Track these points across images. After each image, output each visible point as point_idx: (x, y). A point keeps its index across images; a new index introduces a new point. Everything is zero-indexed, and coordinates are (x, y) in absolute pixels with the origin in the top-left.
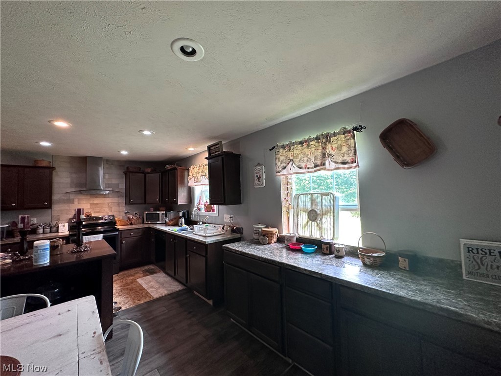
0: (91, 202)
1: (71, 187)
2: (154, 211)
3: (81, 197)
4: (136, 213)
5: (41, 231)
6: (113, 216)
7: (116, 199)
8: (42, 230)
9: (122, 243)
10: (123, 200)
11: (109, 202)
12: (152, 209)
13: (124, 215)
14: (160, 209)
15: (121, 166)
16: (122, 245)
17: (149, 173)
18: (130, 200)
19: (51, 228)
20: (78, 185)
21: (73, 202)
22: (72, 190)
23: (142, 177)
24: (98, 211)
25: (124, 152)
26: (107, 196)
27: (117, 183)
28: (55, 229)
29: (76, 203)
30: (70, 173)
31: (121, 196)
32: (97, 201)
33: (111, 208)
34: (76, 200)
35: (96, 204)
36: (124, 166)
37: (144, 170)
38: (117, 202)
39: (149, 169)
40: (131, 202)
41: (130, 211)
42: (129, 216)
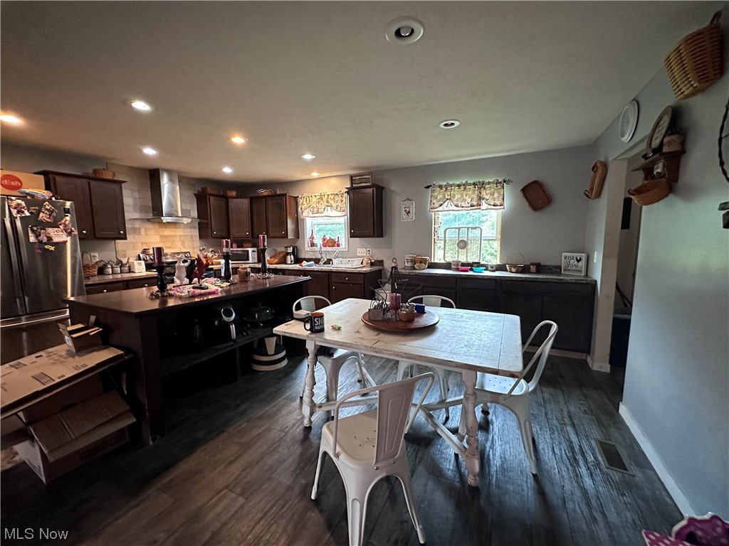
0: (161, 234)
1: (135, 211)
2: (238, 247)
3: (149, 226)
6: (189, 252)
7: (189, 230)
8: (110, 270)
10: (196, 232)
11: (181, 234)
12: (234, 245)
15: (191, 185)
17: (234, 198)
18: (212, 232)
19: (121, 267)
20: (143, 209)
21: (140, 233)
22: (137, 215)
23: (223, 203)
24: (170, 245)
25: (227, 170)
26: (178, 226)
27: (188, 208)
28: (126, 269)
29: (143, 233)
30: (131, 190)
31: (194, 228)
32: (167, 232)
33: (184, 242)
34: (143, 230)
35: (166, 237)
36: (194, 185)
37: (226, 193)
38: (190, 234)
39: (232, 192)
40: (213, 236)
41: (205, 247)
42: (206, 253)
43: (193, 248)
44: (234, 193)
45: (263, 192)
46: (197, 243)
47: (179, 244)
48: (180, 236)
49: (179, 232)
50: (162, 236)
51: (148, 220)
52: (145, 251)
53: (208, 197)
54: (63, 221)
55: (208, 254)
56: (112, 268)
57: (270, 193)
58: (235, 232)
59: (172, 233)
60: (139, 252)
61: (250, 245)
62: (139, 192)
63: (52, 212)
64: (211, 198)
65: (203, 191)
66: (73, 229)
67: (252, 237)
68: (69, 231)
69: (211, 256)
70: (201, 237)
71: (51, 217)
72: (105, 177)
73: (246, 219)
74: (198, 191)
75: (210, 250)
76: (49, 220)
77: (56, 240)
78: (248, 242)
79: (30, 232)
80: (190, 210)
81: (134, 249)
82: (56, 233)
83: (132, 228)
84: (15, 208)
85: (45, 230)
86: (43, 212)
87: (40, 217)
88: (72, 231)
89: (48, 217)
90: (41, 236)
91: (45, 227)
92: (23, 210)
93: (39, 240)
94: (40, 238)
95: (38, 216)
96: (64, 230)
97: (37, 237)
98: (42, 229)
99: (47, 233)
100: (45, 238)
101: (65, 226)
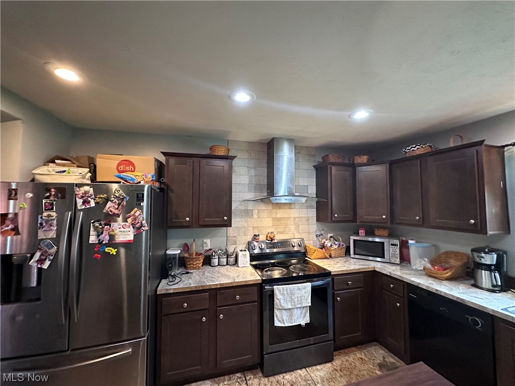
0: (274, 216)
1: (250, 191)
2: (367, 235)
3: (262, 207)
4: (331, 237)
6: (303, 239)
7: (305, 210)
8: (217, 260)
10: (313, 213)
11: (296, 215)
12: (362, 232)
13: (315, 238)
15: (310, 155)
18: (332, 215)
19: (227, 258)
20: (257, 188)
21: (252, 215)
22: (250, 196)
23: (348, 174)
24: (282, 230)
25: (361, 115)
26: (293, 206)
27: (306, 184)
28: (232, 260)
29: (255, 216)
30: (248, 167)
31: (311, 207)
32: (280, 213)
33: (299, 226)
34: (255, 212)
35: (280, 219)
36: (314, 156)
37: (354, 160)
38: (306, 216)
39: (362, 157)
40: (334, 219)
41: (323, 232)
42: (323, 241)
43: (309, 233)
44: (364, 159)
45: (417, 150)
46: (314, 226)
47: (292, 228)
48: (295, 218)
49: (294, 213)
50: (274, 219)
51: (262, 200)
52: (255, 237)
53: (329, 166)
54: (132, 213)
55: (327, 242)
56: (219, 258)
57: (429, 150)
58: (363, 213)
59: (286, 216)
60: (249, 238)
61: (386, 233)
62: (255, 168)
63: (122, 200)
64: (334, 169)
65: (324, 161)
66: (144, 222)
67: (392, 223)
68: (138, 226)
69: (329, 245)
70: (318, 220)
71: (120, 207)
72: (217, 154)
73: (383, 195)
74: (319, 162)
75: (329, 235)
76: (116, 212)
77: (120, 238)
78: (384, 228)
79: (92, 229)
80: (307, 186)
81: (245, 234)
82: (122, 229)
83: (245, 210)
84: (82, 197)
85: (110, 225)
86: (112, 201)
87: (106, 208)
88: (142, 226)
89: (117, 207)
90: (103, 235)
91: (110, 221)
92: (89, 199)
93: (99, 240)
94: (101, 237)
95: (105, 206)
96: (132, 224)
97: (98, 236)
98: (106, 225)
99: (111, 230)
100: (107, 238)
101: (135, 219)
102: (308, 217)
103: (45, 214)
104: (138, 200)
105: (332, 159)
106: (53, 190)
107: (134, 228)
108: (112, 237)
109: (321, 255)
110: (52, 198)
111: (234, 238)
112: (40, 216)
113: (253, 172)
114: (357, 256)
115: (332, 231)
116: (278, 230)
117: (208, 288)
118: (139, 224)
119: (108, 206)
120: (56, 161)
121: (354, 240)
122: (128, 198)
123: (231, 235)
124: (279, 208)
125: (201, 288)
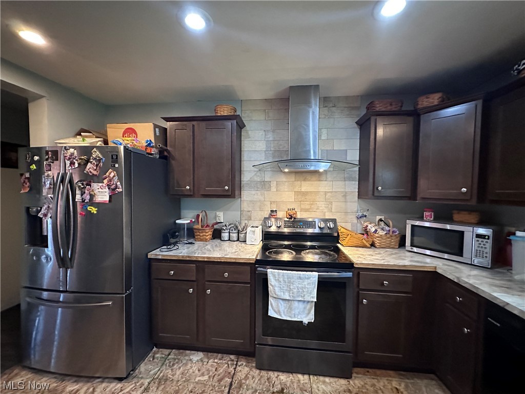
1: (267, 158)
2: (436, 219)
3: (283, 178)
4: (381, 220)
5: (225, 235)
6: (334, 221)
7: (341, 183)
9: (358, 302)
10: (353, 187)
11: (327, 189)
12: (428, 214)
13: (355, 221)
14: (456, 217)
15: (352, 108)
16: (360, 306)
18: (375, 188)
19: (238, 233)
20: (276, 155)
21: (270, 187)
23: (406, 127)
24: (308, 207)
26: (324, 177)
27: (344, 149)
29: (273, 189)
30: (265, 131)
31: (351, 179)
32: (306, 186)
33: (331, 203)
34: (274, 184)
35: (305, 194)
36: (357, 108)
37: (416, 104)
38: (343, 190)
39: (432, 96)
40: (376, 194)
41: (367, 213)
42: (366, 224)
43: (346, 213)
46: (354, 205)
47: (322, 205)
48: (326, 193)
49: (324, 186)
50: (298, 193)
52: (274, 213)
53: (374, 118)
54: (107, 174)
55: (370, 226)
56: (229, 233)
59: (313, 189)
60: (266, 214)
61: (473, 218)
62: (273, 131)
64: (380, 122)
66: (118, 183)
67: (481, 201)
68: (113, 187)
69: (373, 230)
70: (360, 196)
74: (362, 115)
75: (378, 218)
76: (95, 173)
77: (99, 198)
79: (77, 189)
80: (346, 150)
81: (261, 210)
82: (100, 190)
83: (261, 182)
84: (69, 159)
85: (90, 186)
86: (91, 162)
87: (87, 169)
88: (116, 187)
89: (95, 168)
90: (85, 195)
91: (91, 182)
92: (74, 161)
93: (82, 199)
94: (84, 196)
95: (86, 167)
96: (108, 185)
97: (82, 195)
98: (87, 185)
99: (91, 190)
100: (88, 197)
101: (110, 181)
102: (346, 193)
103: (46, 174)
104: (112, 162)
105: (379, 107)
106: (50, 153)
107: (109, 189)
108: (92, 196)
109: (356, 242)
110: (49, 161)
111: (249, 213)
112: (43, 176)
113: (270, 136)
114: (415, 249)
115: (382, 212)
116: (303, 207)
117: (194, 259)
118: (114, 185)
119: (88, 167)
120: (82, 134)
121: (413, 226)
122: (104, 159)
123: (245, 209)
124: (305, 180)
125: (188, 259)
